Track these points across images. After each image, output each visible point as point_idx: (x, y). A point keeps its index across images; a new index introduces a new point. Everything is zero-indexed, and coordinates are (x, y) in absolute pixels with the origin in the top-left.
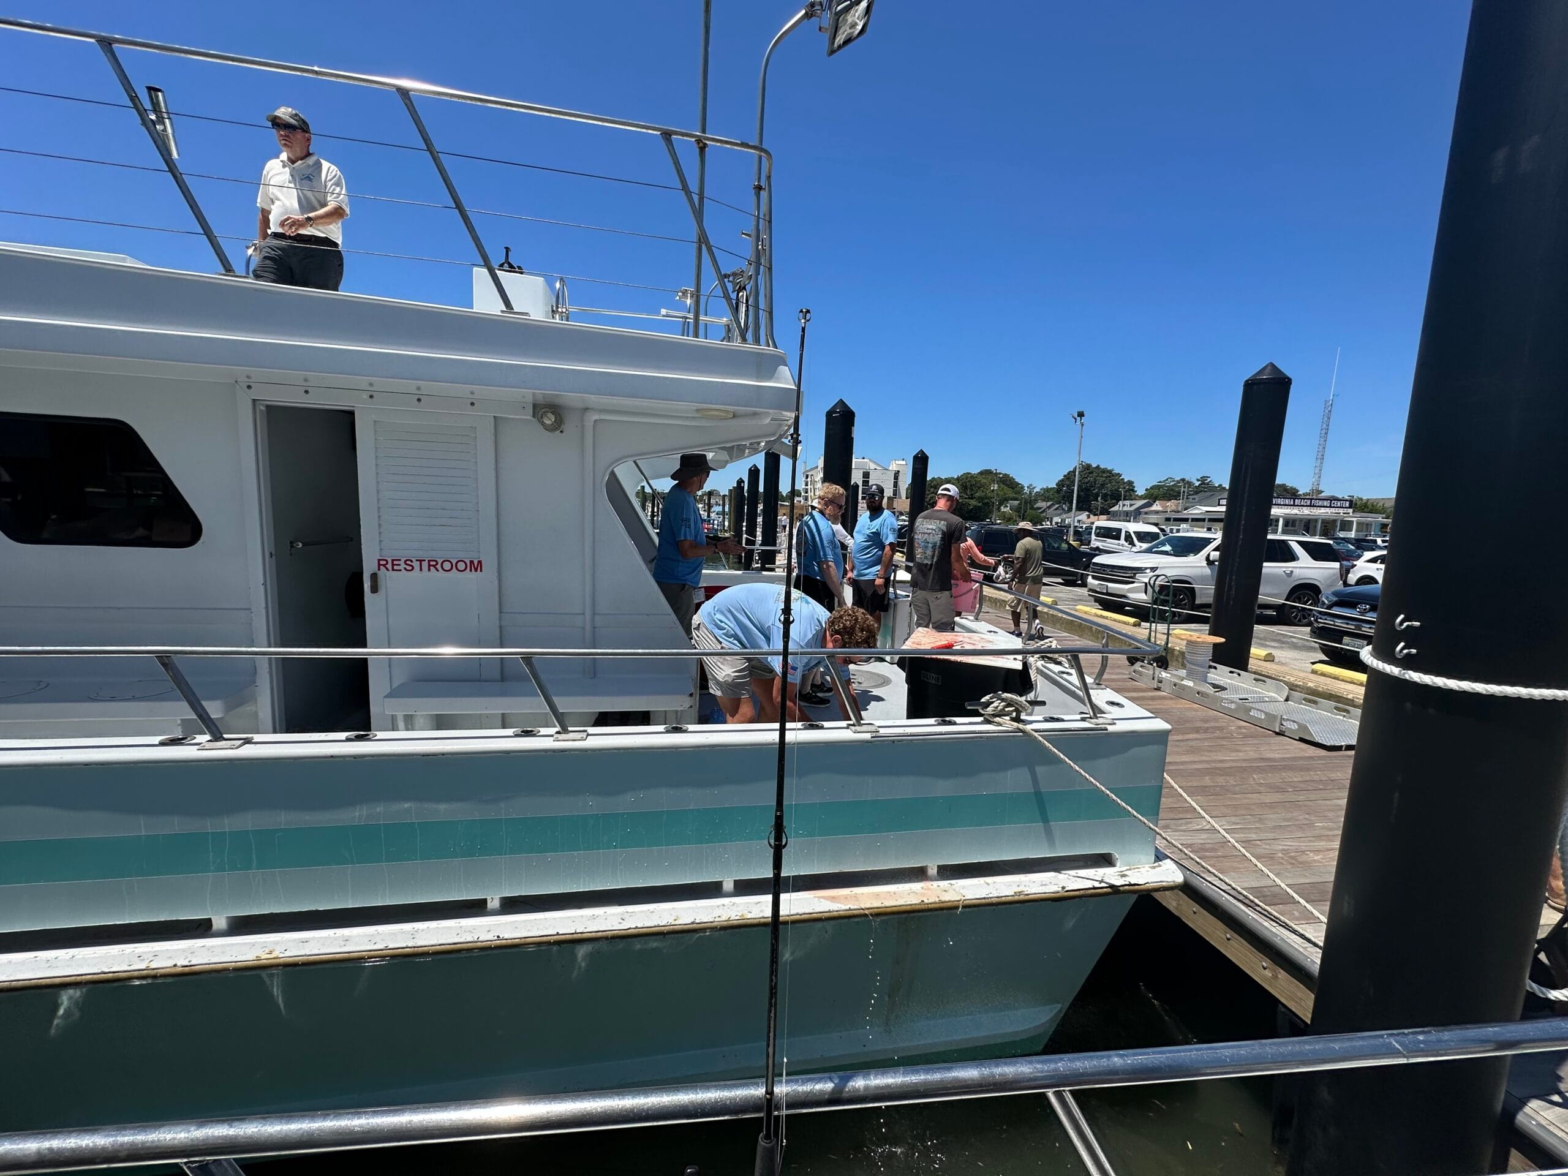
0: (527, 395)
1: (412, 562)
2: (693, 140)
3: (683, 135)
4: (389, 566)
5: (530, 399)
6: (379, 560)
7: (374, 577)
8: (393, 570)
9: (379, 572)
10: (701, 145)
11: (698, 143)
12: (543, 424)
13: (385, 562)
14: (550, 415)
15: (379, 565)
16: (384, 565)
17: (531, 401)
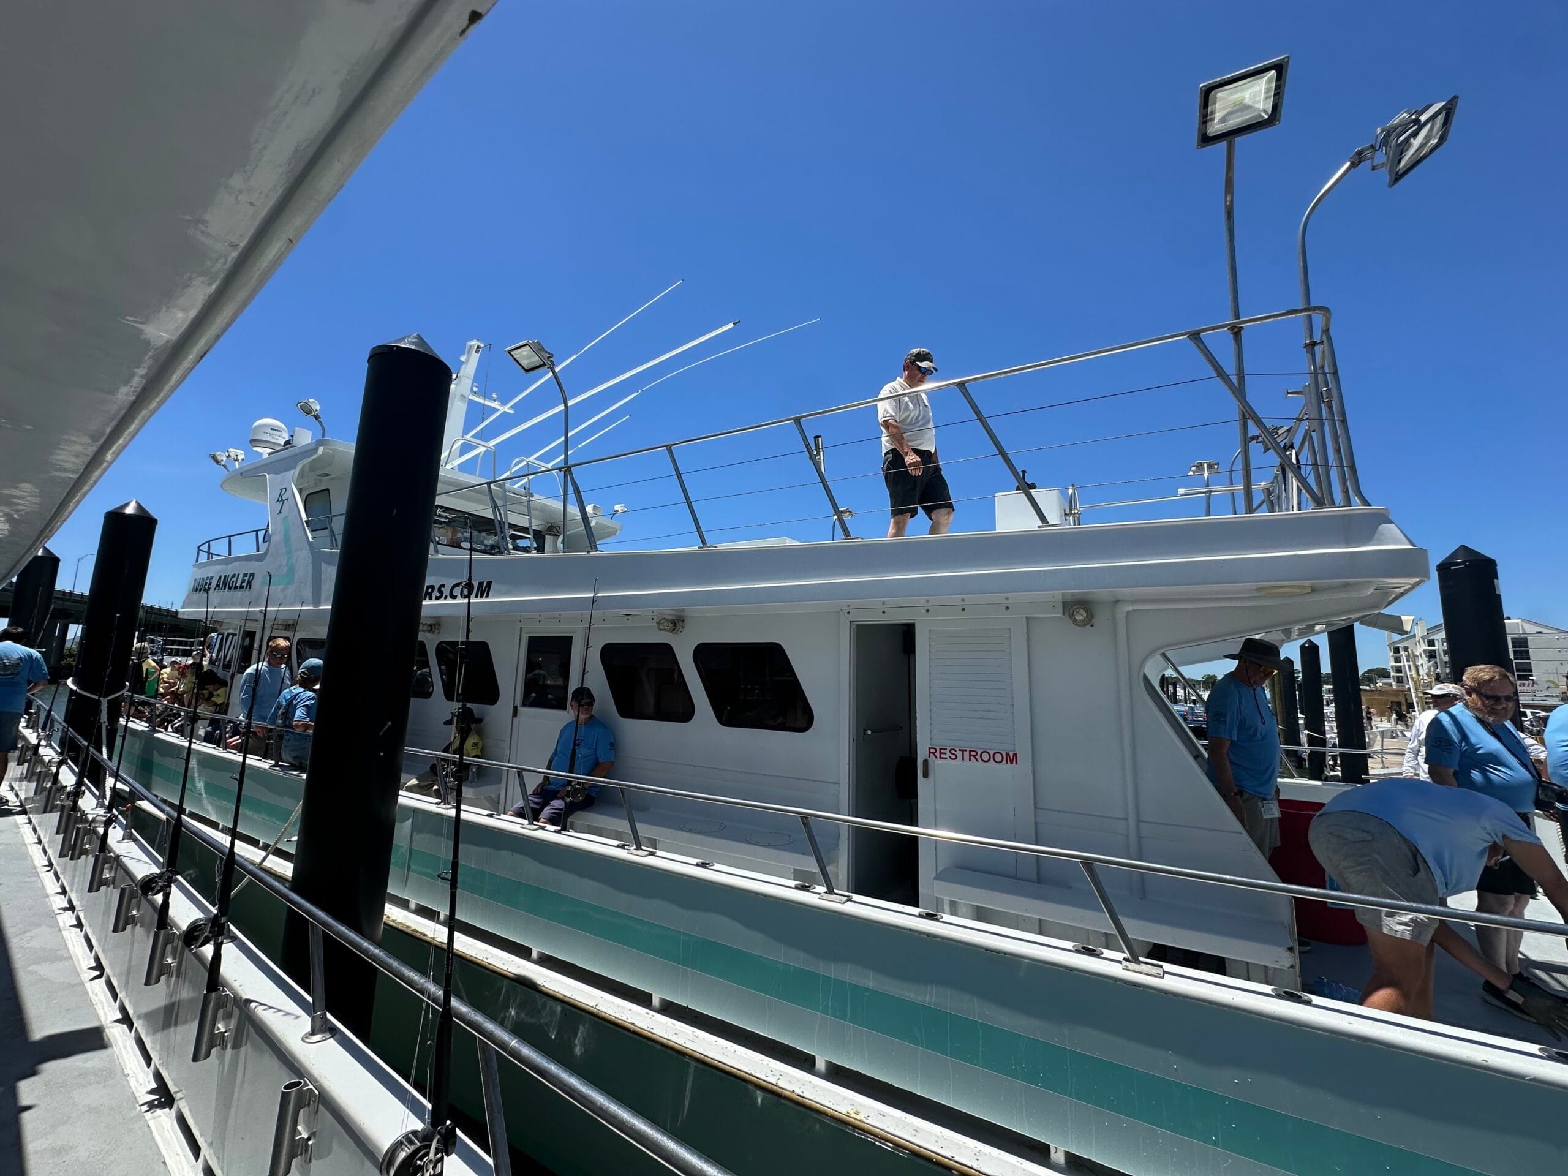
0: (1058, 595)
1: (956, 751)
2: (1226, 329)
3: (1213, 330)
4: (937, 754)
5: (1060, 598)
6: (930, 748)
7: (926, 763)
8: (941, 758)
9: (929, 759)
10: (1236, 330)
11: (1232, 330)
12: (1075, 620)
13: (934, 751)
14: (1082, 611)
15: (930, 753)
16: (934, 753)
17: (1061, 600)
